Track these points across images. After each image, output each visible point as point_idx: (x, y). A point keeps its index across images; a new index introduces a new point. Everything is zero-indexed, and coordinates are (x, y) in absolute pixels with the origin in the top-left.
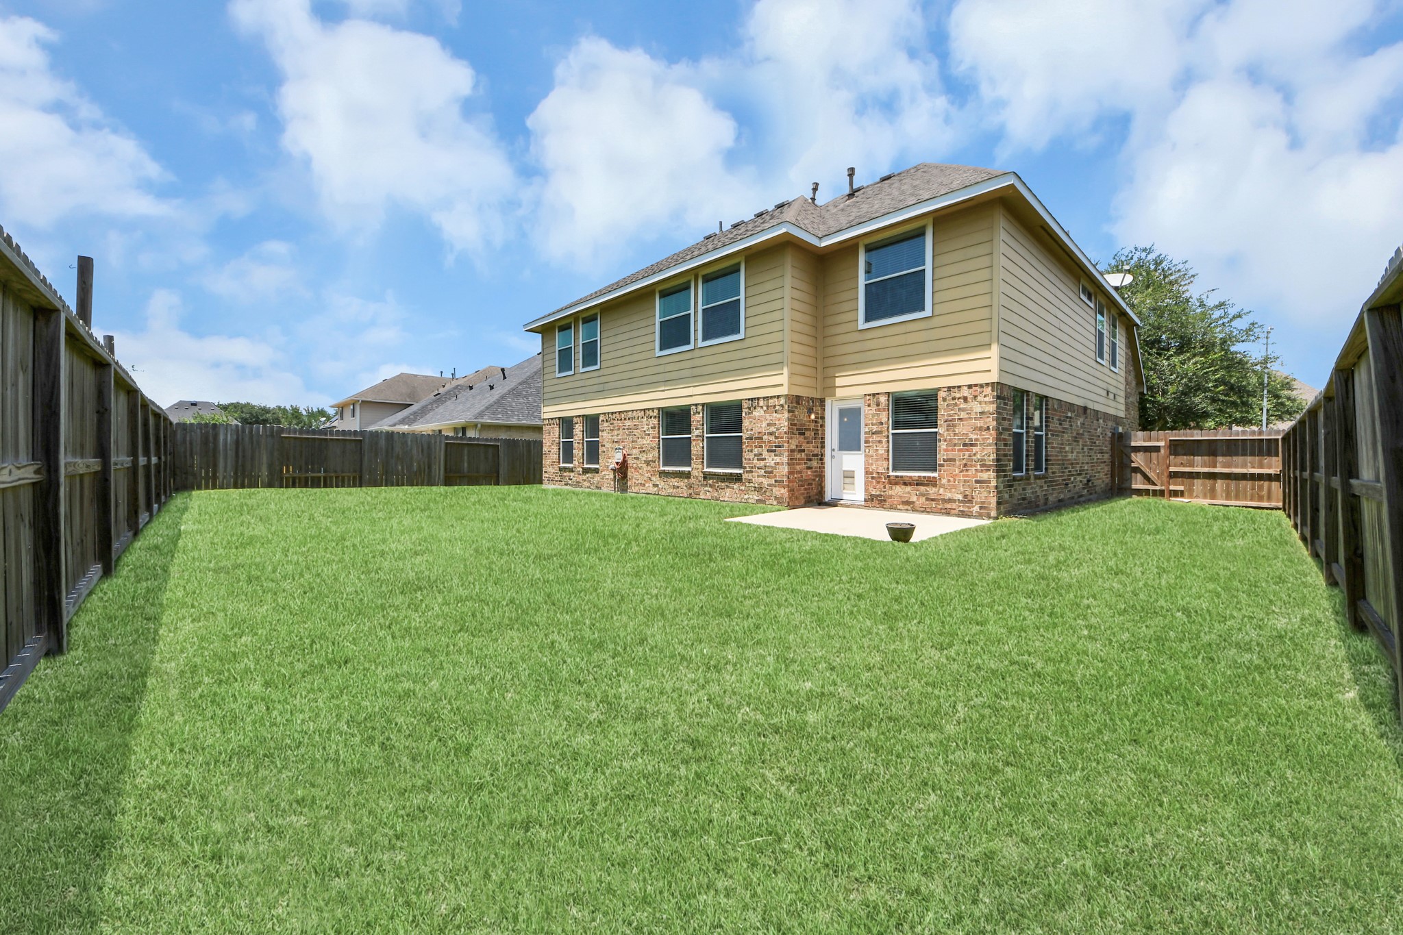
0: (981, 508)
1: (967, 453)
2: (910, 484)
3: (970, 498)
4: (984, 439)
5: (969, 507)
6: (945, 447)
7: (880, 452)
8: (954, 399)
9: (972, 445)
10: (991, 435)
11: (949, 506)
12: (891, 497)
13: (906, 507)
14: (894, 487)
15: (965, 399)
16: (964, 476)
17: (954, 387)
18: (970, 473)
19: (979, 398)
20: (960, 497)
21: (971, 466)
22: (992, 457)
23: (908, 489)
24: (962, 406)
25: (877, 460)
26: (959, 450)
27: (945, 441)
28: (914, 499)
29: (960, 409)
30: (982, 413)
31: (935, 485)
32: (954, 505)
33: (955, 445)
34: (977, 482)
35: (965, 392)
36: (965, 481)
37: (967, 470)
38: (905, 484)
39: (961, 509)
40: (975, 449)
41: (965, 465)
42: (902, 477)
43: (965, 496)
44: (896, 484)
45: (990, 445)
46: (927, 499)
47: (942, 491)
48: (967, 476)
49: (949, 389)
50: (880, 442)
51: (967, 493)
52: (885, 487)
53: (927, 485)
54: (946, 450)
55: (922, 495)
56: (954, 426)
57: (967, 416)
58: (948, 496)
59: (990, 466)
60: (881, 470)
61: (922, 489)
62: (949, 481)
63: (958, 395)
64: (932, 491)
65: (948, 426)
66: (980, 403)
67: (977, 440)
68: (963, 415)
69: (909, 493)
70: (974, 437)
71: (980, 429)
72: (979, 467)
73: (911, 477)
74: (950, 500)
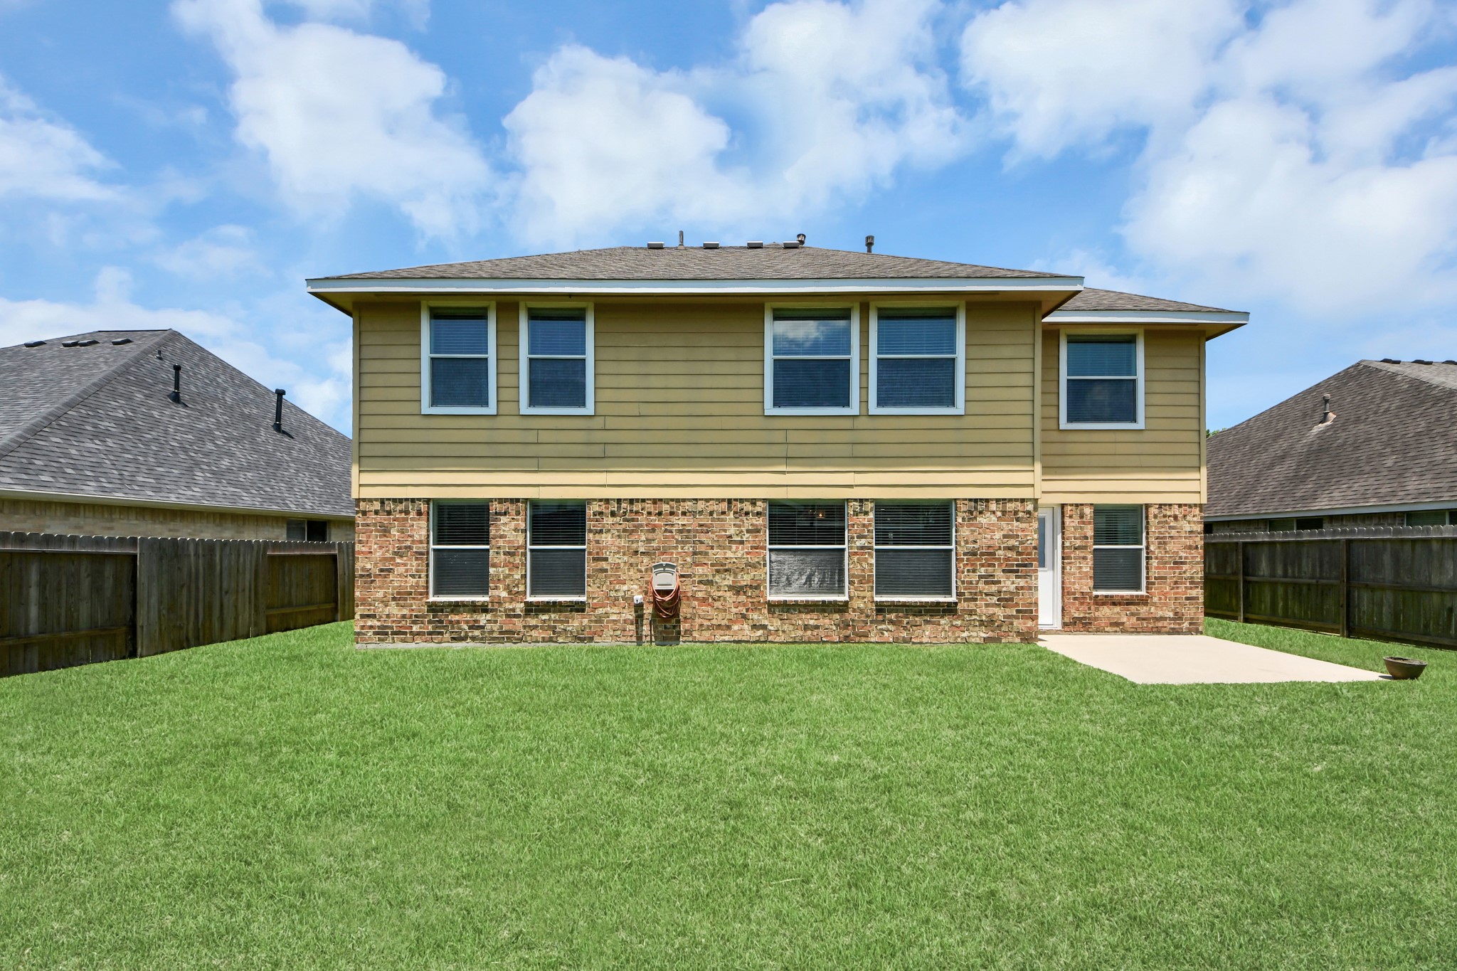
1: (1177, 571)
2: (1120, 604)
3: (1180, 615)
4: (1193, 557)
6: (1155, 564)
7: (1084, 570)
8: (1165, 516)
9: (1182, 563)
11: (1160, 624)
12: (1096, 619)
13: (1115, 629)
14: (1101, 608)
15: (1176, 518)
16: (1175, 594)
17: (1165, 505)
18: (1180, 590)
19: (1188, 518)
20: (1171, 615)
21: (1181, 583)
22: (1199, 575)
23: (1117, 609)
24: (1172, 524)
25: (1081, 579)
26: (1170, 568)
27: (1156, 558)
28: (1124, 619)
29: (1170, 527)
30: (1191, 532)
31: (1146, 604)
32: (1165, 623)
33: (1166, 563)
34: (1187, 599)
35: (1176, 511)
36: (1176, 599)
37: (1178, 588)
38: (1114, 604)
39: (1172, 626)
40: (1185, 567)
41: (1176, 583)
42: (1112, 596)
43: (1176, 613)
44: (1104, 604)
45: (1198, 563)
46: (1138, 619)
47: (1153, 609)
48: (1177, 593)
51: (1178, 610)
52: (1089, 609)
53: (1138, 604)
54: (1157, 568)
55: (1132, 614)
56: (1165, 543)
57: (1177, 535)
58: (1160, 614)
59: (1198, 583)
60: (1086, 590)
61: (1133, 608)
62: (1160, 599)
63: (1169, 513)
64: (1143, 610)
65: (1160, 543)
66: (1189, 522)
67: (1186, 558)
68: (1173, 533)
69: (1118, 613)
70: (1183, 555)
71: (1190, 547)
72: (1188, 585)
73: (1122, 596)
74: (1163, 619)
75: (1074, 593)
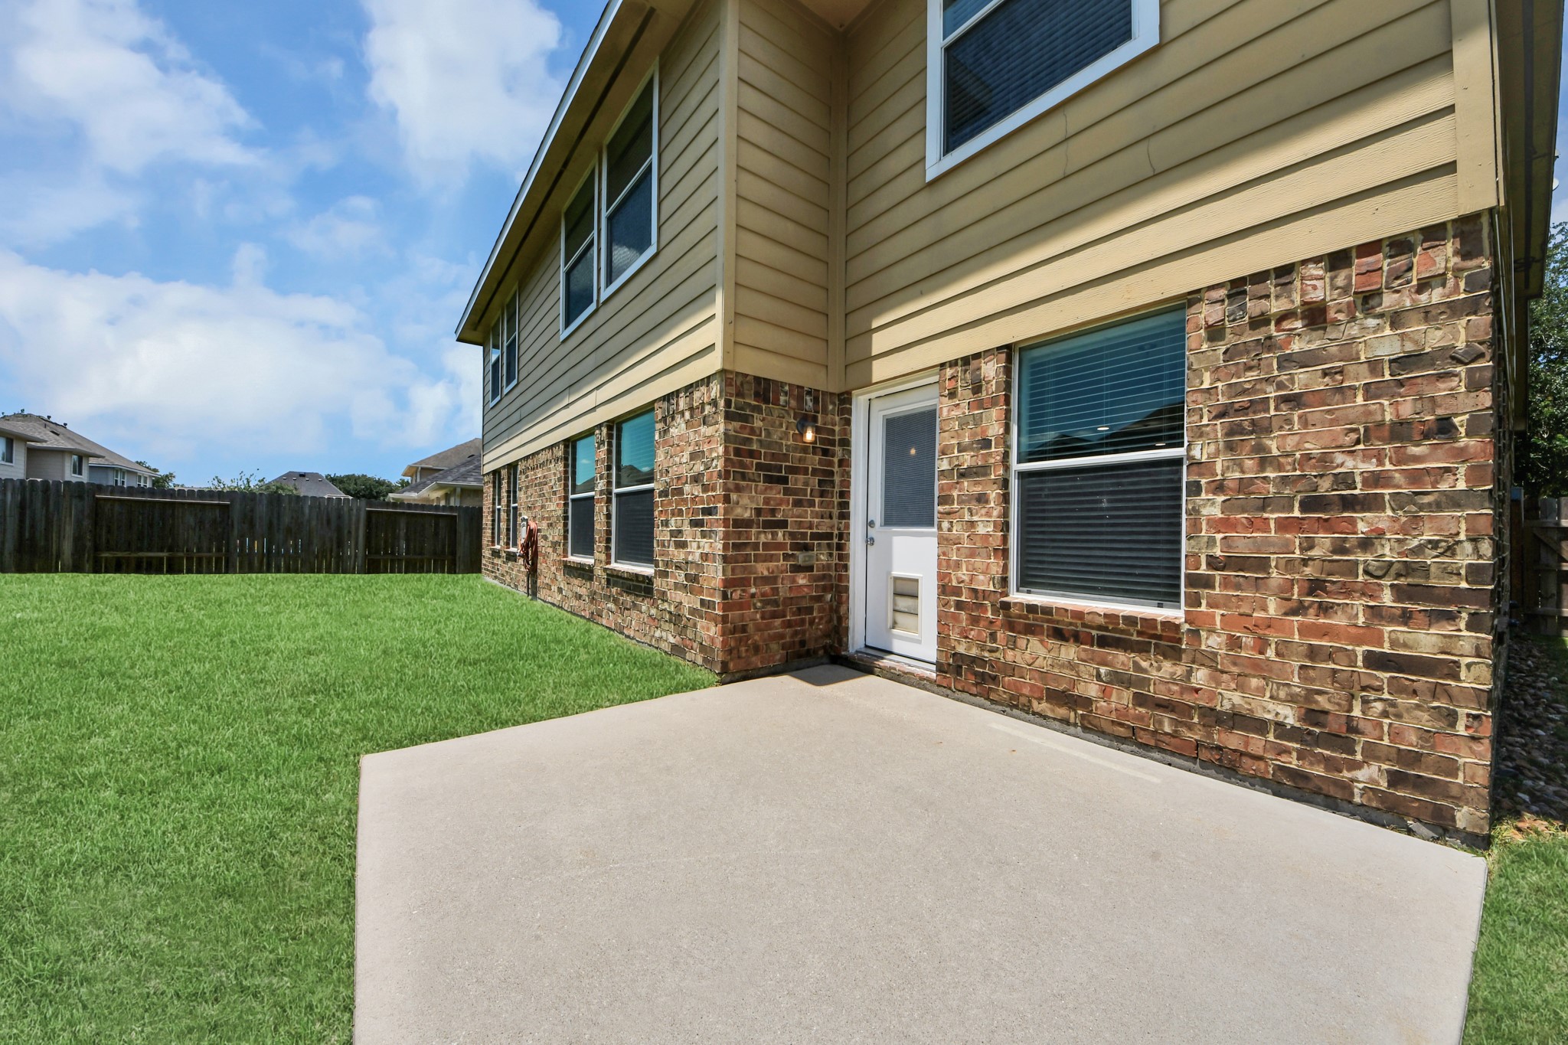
0: (1395, 779)
1: (1324, 541)
2: (1077, 638)
3: (1335, 726)
4: (1414, 477)
5: (1330, 764)
6: (1216, 512)
7: (981, 530)
8: (1259, 322)
9: (1350, 503)
10: (1462, 455)
11: (1233, 740)
12: (1012, 669)
13: (1062, 712)
14: (1022, 642)
15: (1316, 316)
16: (1304, 631)
17: (1260, 277)
18: (1339, 620)
19: (1389, 301)
20: (1289, 716)
21: (1347, 591)
22: (1465, 558)
23: (1070, 652)
24: (1296, 346)
25: (972, 554)
26: (1283, 525)
27: (1219, 487)
28: (1091, 690)
29: (1286, 361)
30: (1401, 363)
31: (1173, 652)
32: (1257, 743)
33: (1265, 504)
34: (1376, 661)
35: (1317, 287)
36: (1313, 653)
37: (1325, 609)
38: (1059, 634)
39: (1293, 763)
40: (1364, 523)
41: (1315, 586)
42: (1047, 611)
43: (1313, 716)
44: (1030, 630)
46: (1140, 700)
47: (1201, 676)
48: (1326, 632)
49: (1237, 288)
50: (982, 499)
51: (1322, 702)
52: (993, 637)
53: (1142, 649)
54: (1217, 525)
55: (1120, 679)
56: (1262, 429)
57: (1321, 384)
58: (1231, 699)
59: (1456, 596)
60: (983, 584)
61: (1122, 659)
62: (1234, 643)
63: (1276, 306)
64: (1161, 672)
65: (1233, 430)
66: (1396, 319)
67: (1376, 479)
68: (1303, 379)
69: (1071, 666)
70: (1359, 466)
71: (1400, 431)
72: (1387, 598)
73: (1079, 615)
74: (1237, 720)
75: (957, 591)
